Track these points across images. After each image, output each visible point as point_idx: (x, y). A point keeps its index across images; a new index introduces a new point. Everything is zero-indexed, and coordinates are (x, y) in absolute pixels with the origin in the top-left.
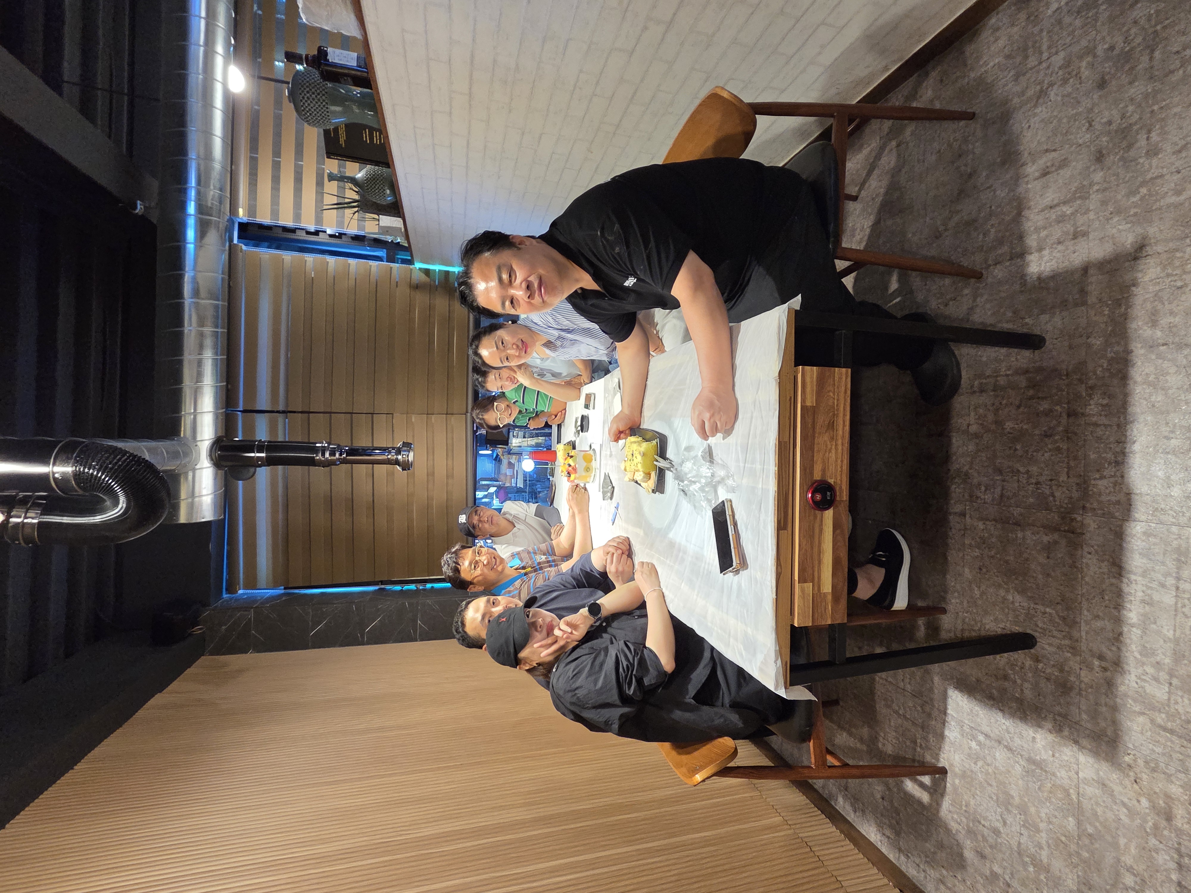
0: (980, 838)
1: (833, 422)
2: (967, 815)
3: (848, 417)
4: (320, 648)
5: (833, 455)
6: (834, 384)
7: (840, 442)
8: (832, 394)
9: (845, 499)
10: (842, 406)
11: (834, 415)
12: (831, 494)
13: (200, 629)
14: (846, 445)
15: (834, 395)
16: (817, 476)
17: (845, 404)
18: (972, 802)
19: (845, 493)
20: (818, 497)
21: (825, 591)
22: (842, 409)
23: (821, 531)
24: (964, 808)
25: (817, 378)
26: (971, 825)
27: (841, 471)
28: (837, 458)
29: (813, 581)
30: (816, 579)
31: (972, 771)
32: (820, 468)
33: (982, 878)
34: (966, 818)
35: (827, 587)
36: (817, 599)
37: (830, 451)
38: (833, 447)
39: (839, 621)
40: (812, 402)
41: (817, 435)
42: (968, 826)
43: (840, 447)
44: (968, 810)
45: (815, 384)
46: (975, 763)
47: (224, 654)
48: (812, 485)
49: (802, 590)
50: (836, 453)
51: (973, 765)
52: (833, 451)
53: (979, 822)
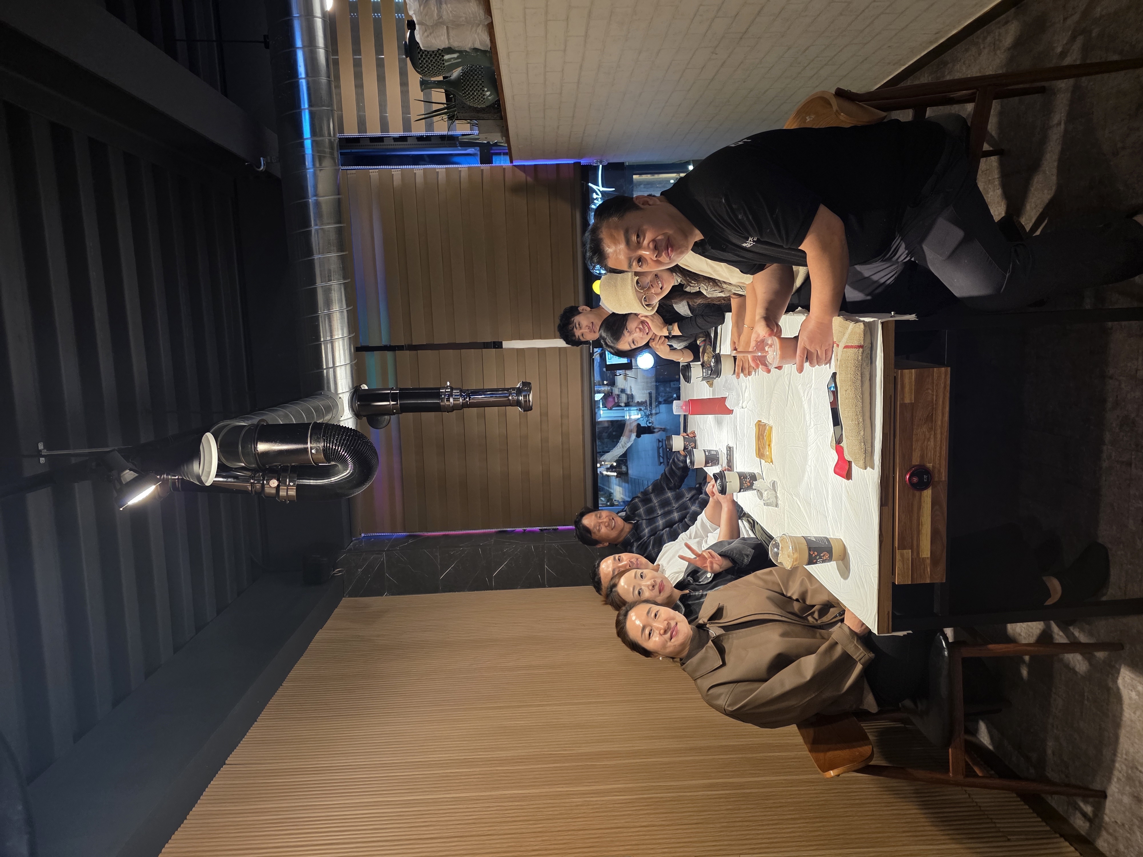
0: (1137, 783)
1: (932, 414)
2: (1126, 762)
3: (947, 409)
4: (450, 592)
5: (932, 443)
6: (933, 383)
7: (939, 431)
8: (930, 392)
9: (943, 479)
10: (941, 400)
11: (933, 408)
12: (928, 478)
13: (339, 572)
14: (945, 434)
15: (933, 392)
16: (916, 461)
17: (944, 398)
18: (1131, 750)
19: (943, 474)
20: (915, 480)
21: (924, 556)
22: (941, 402)
23: (920, 507)
24: (1124, 756)
25: (916, 378)
26: (1130, 772)
27: (940, 457)
28: (935, 445)
29: (912, 548)
30: (915, 547)
31: (1131, 721)
32: (919, 455)
33: (1137, 820)
34: (1126, 766)
35: (926, 552)
36: (916, 563)
37: (929, 440)
38: (932, 436)
39: (937, 581)
40: (911, 399)
41: (915, 427)
42: (1127, 773)
43: (939, 436)
44: (1127, 758)
45: (914, 384)
46: (1135, 713)
47: (361, 596)
48: (911, 469)
49: (902, 556)
50: (935, 441)
51: (1133, 715)
52: (932, 440)
53: (1137, 769)
